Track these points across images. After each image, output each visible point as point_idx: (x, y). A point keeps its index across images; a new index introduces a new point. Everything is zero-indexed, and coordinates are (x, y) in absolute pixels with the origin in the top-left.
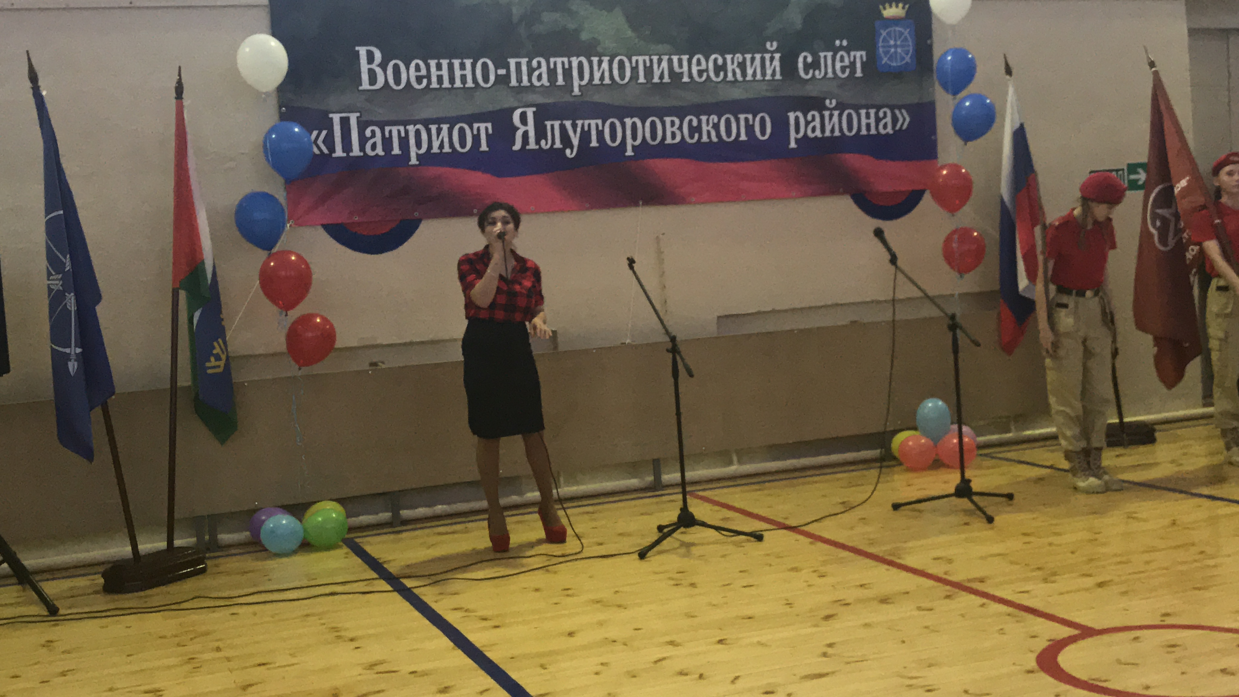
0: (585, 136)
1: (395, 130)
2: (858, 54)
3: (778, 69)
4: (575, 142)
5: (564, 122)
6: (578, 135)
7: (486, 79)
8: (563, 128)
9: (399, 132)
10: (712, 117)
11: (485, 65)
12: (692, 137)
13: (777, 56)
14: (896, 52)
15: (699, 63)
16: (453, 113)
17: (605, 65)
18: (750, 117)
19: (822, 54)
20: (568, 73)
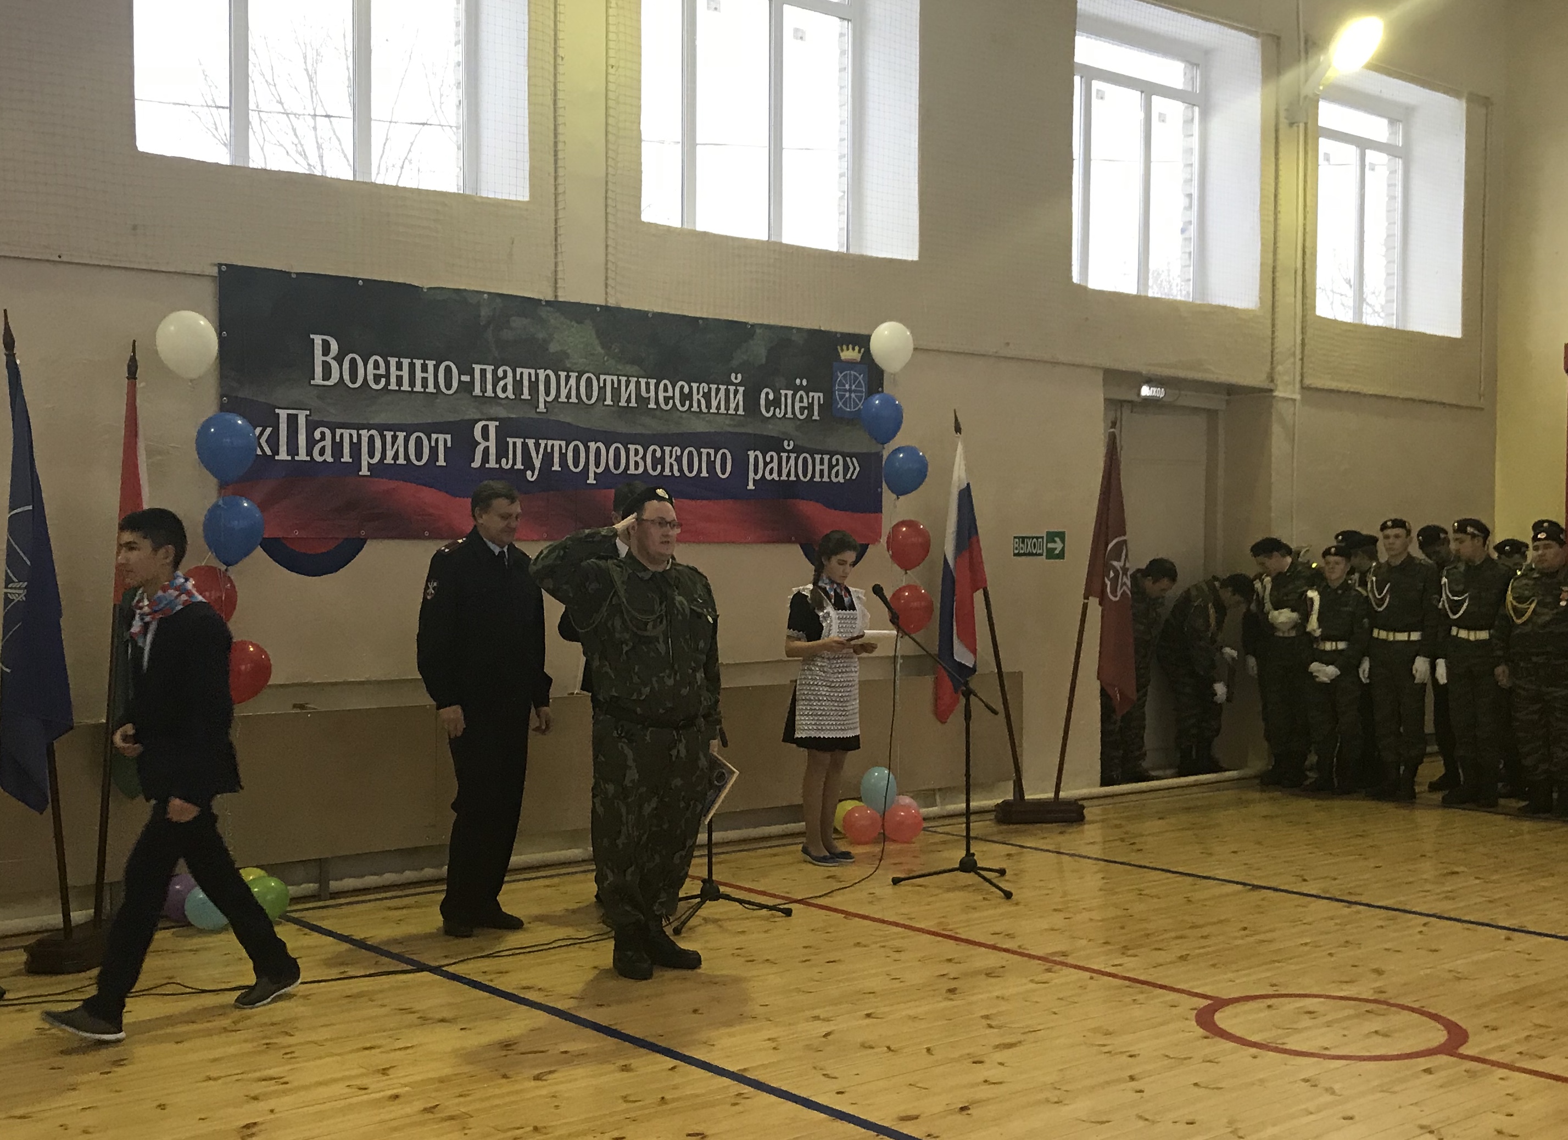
0: (548, 458)
1: (346, 433)
2: (816, 395)
3: (741, 403)
4: (537, 464)
5: (527, 440)
6: (540, 456)
7: (448, 386)
8: (525, 445)
9: (351, 435)
10: (676, 448)
11: (448, 369)
12: (654, 469)
13: (741, 389)
14: (850, 397)
15: (666, 390)
16: (409, 420)
17: (573, 382)
18: (712, 452)
19: (783, 392)
20: (534, 386)
